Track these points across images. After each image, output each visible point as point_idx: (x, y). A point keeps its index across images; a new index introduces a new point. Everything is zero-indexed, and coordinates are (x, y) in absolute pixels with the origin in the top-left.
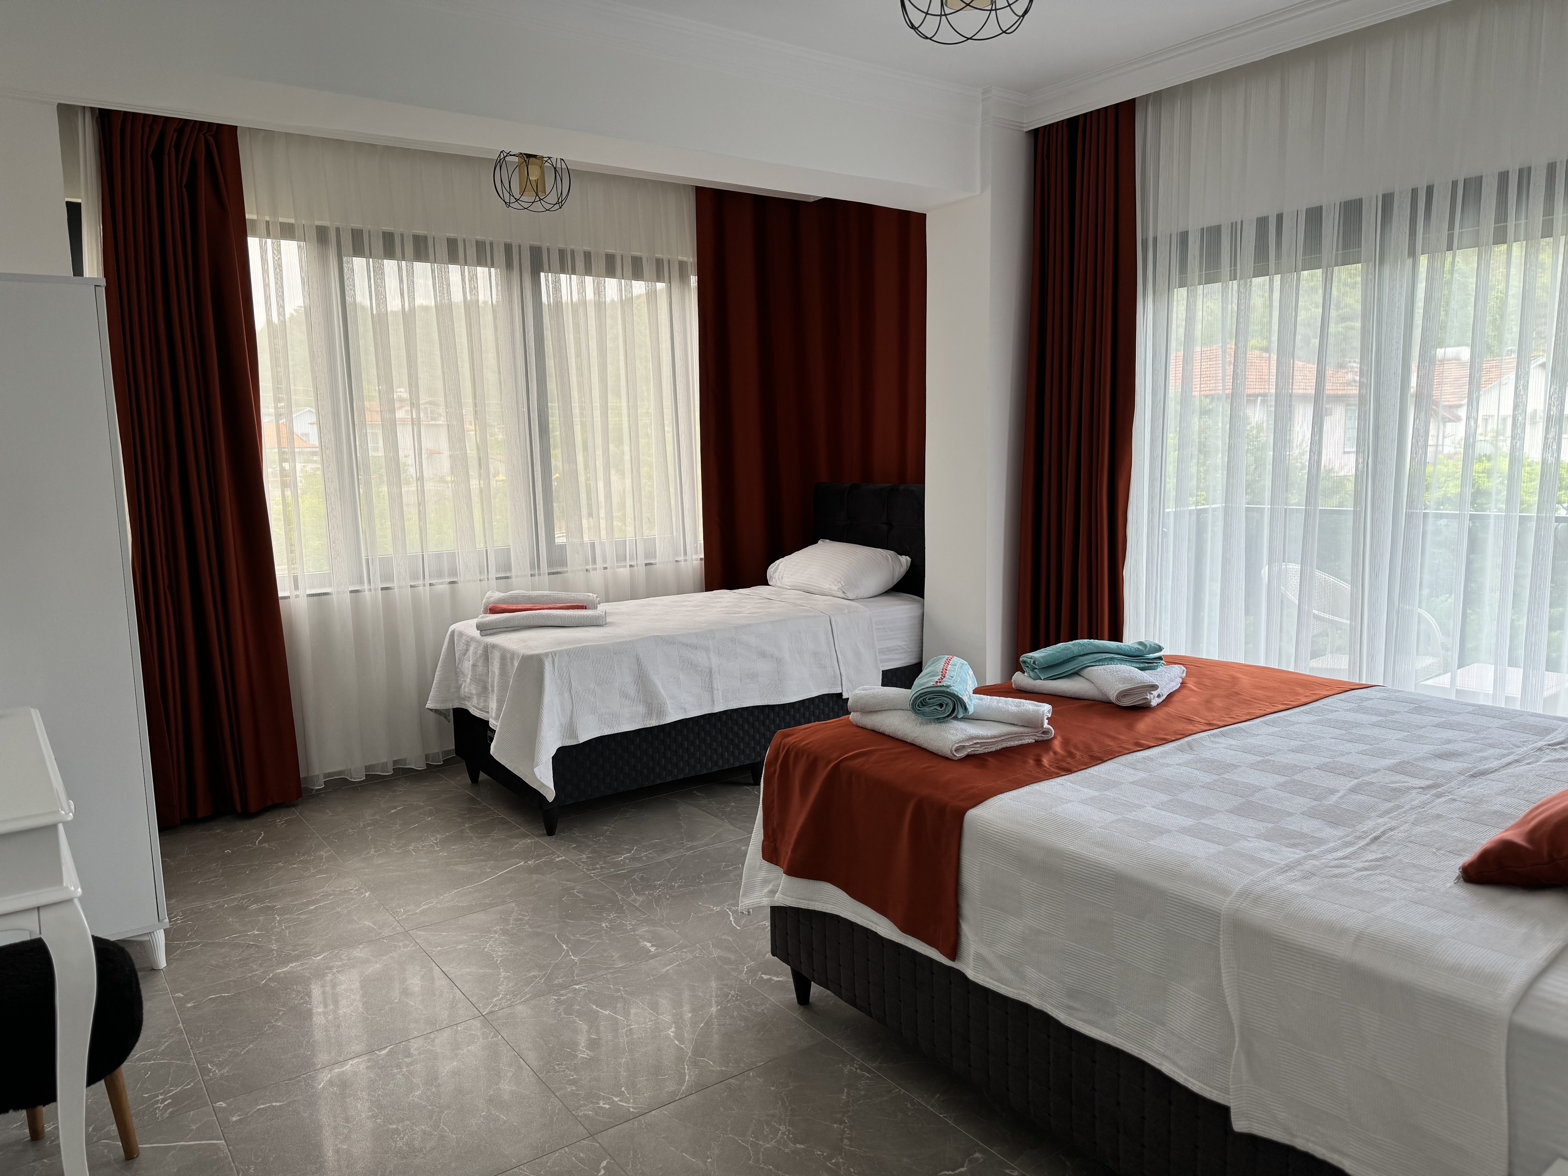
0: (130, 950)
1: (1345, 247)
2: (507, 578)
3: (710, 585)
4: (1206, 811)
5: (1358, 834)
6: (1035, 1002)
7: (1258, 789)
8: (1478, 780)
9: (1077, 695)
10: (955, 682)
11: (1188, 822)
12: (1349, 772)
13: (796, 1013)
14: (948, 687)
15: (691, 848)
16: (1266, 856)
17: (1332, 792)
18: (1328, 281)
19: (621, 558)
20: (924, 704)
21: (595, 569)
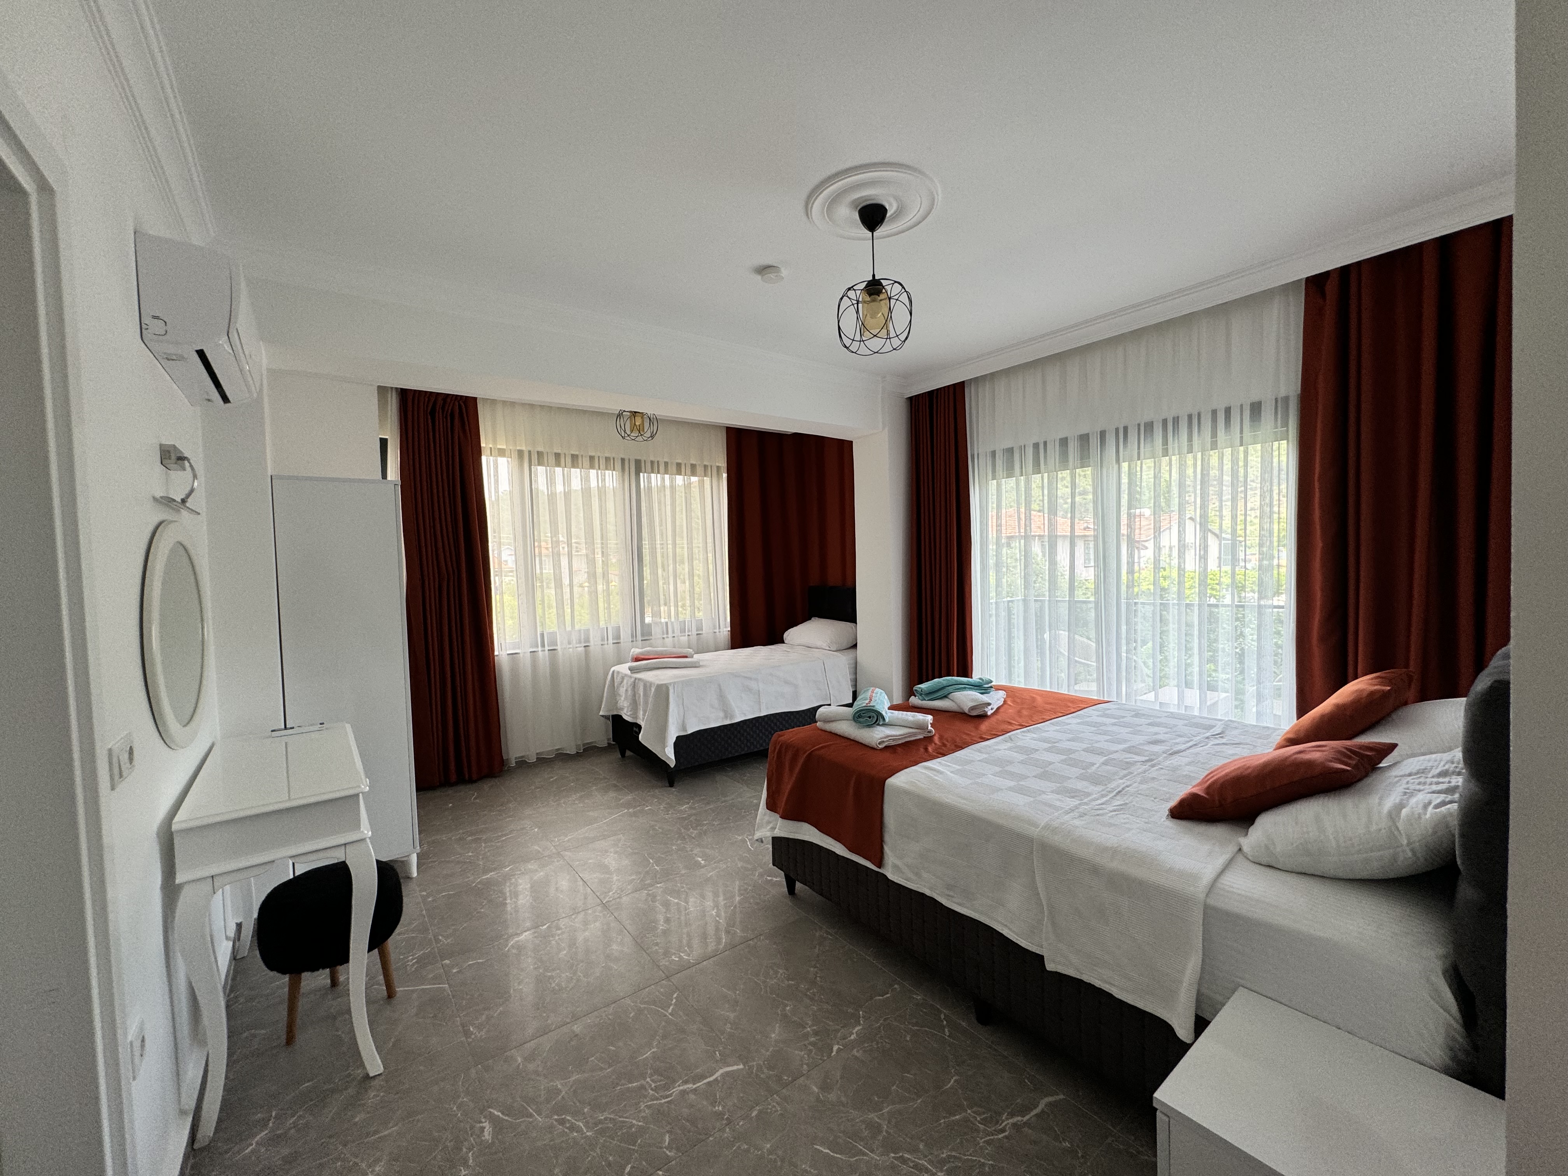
0: (396, 866)
1: (1082, 459)
2: (618, 643)
3: (733, 647)
4: (1024, 777)
5: (1109, 789)
6: (928, 893)
7: (1051, 763)
8: (1174, 757)
9: (946, 710)
10: (877, 703)
11: (1012, 784)
12: (1101, 753)
13: (788, 901)
14: (874, 706)
15: (725, 801)
16: (1058, 804)
17: (1093, 764)
18: (1073, 477)
19: (683, 631)
20: (860, 716)
21: (668, 637)
